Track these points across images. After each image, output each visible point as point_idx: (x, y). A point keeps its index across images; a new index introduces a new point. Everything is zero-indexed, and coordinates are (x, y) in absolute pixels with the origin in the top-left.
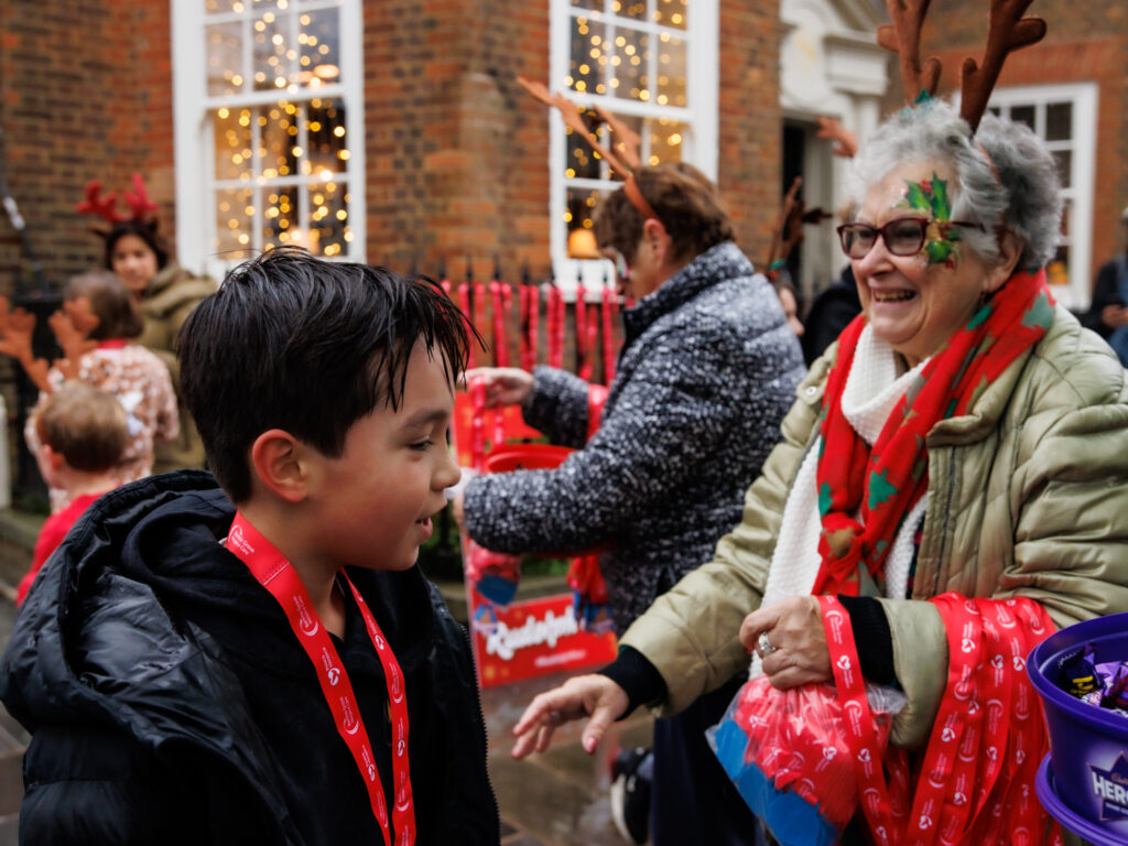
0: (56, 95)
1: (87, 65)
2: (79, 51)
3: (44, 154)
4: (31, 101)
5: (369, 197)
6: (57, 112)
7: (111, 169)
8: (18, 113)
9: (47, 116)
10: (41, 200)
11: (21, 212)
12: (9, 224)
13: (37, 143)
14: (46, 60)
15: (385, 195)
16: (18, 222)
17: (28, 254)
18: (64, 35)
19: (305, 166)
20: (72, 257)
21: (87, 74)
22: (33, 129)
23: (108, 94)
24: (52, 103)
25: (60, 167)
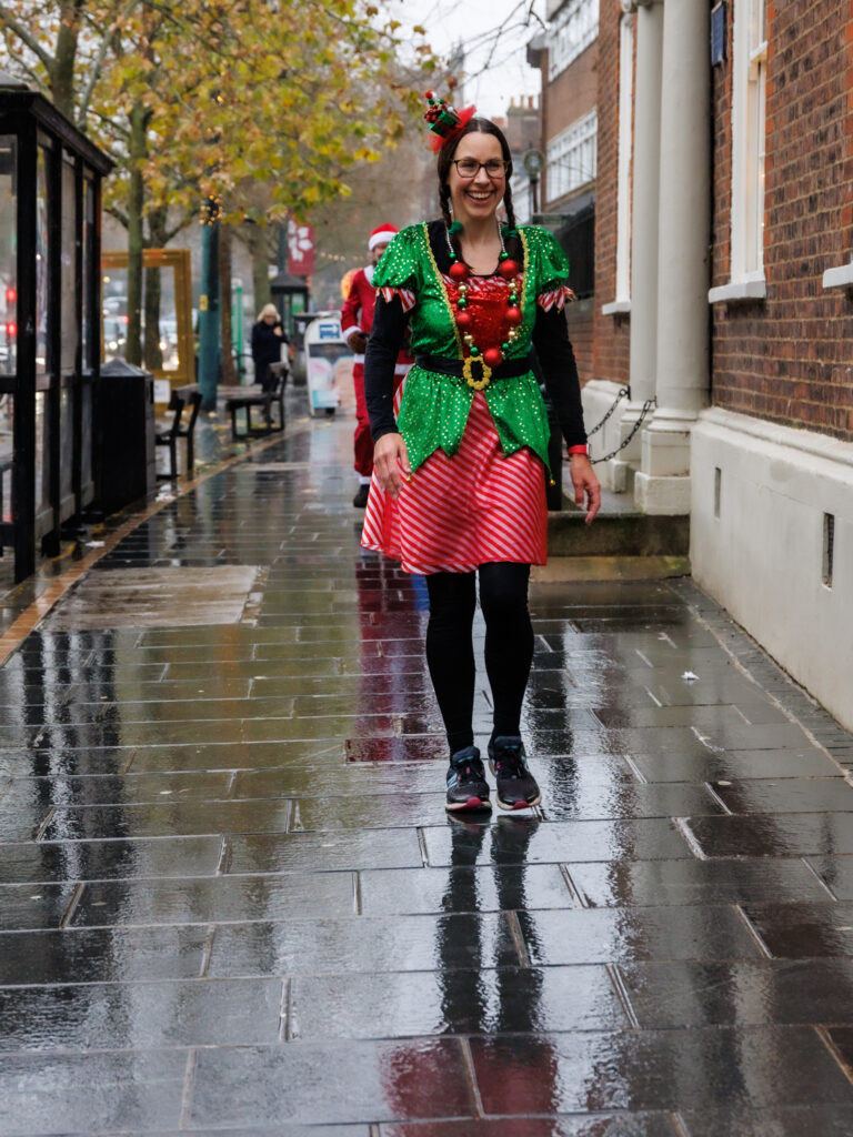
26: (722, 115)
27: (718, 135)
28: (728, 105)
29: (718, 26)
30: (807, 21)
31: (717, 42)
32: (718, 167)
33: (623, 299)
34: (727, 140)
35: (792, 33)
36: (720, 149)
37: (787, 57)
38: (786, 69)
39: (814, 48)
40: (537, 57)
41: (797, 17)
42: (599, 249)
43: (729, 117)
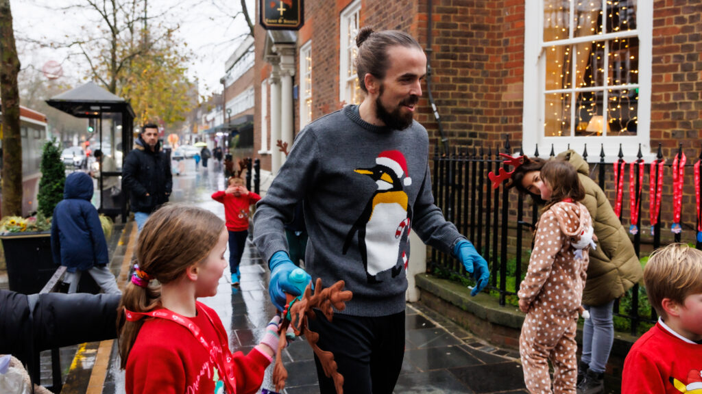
0: (458, 45)
1: (474, 27)
2: (472, 19)
3: (451, 77)
4: (446, 49)
5: (653, 98)
6: (458, 54)
7: (484, 84)
8: (439, 57)
9: (454, 58)
10: (448, 103)
11: (438, 110)
12: (432, 117)
13: (447, 72)
14: (455, 26)
15: (667, 97)
16: (437, 115)
17: (440, 134)
18: (465, 11)
19: (606, 79)
20: (463, 135)
21: (474, 31)
22: (446, 64)
23: (484, 42)
24: (456, 49)
25: (458, 85)
26: (296, 111)
27: (296, 115)
28: (298, 109)
29: (296, 91)
30: (324, 94)
31: (296, 94)
32: (296, 122)
33: (263, 150)
34: (299, 117)
35: (319, 96)
36: (296, 119)
37: (318, 101)
38: (318, 104)
39: (326, 101)
40: (223, 81)
41: (320, 92)
42: (255, 136)
43: (299, 112)
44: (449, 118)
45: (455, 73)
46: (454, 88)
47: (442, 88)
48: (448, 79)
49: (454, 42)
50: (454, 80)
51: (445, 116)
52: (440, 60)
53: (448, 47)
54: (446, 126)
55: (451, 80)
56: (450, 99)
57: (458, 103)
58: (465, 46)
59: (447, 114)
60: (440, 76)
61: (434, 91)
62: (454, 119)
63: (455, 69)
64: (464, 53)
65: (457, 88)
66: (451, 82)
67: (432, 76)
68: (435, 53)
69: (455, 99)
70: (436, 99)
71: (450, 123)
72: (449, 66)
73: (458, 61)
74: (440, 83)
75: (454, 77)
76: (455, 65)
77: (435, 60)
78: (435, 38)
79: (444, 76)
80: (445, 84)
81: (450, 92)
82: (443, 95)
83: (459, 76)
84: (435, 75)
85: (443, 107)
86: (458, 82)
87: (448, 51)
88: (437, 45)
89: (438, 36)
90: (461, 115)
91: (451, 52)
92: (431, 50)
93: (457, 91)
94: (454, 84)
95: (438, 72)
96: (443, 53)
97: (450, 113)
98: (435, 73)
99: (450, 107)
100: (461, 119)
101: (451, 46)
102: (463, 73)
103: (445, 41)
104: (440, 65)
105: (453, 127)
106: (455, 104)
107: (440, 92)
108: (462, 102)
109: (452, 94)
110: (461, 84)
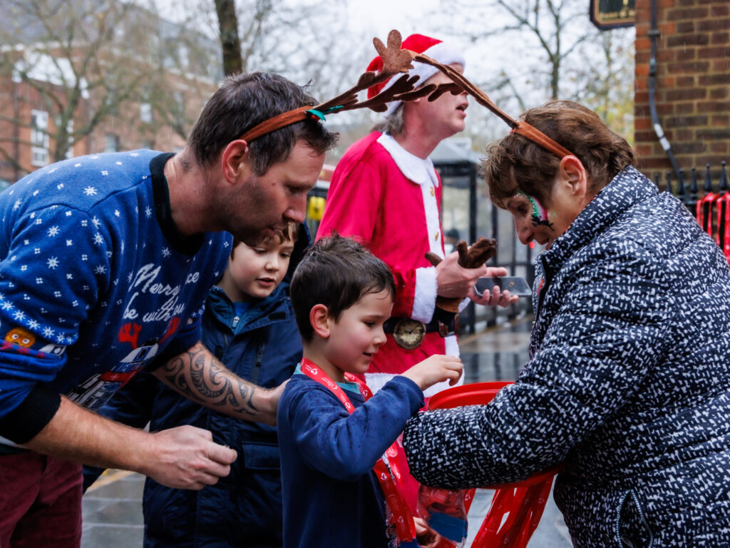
0: (710, 18)
3: (696, 76)
4: (687, 28)
6: (710, 34)
8: (672, 43)
9: (701, 40)
10: (691, 121)
11: (668, 135)
12: (660, 148)
13: (689, 68)
16: (665, 144)
22: (690, 54)
24: (706, 26)
25: (710, 88)
44: (692, 148)
45: (704, 67)
46: (702, 94)
47: (680, 96)
48: (691, 80)
49: (703, 13)
50: (703, 80)
51: (685, 145)
52: (676, 49)
53: (691, 24)
54: (689, 162)
55: (696, 80)
56: (695, 113)
57: (710, 121)
58: (723, 18)
59: (689, 142)
60: (675, 76)
61: (663, 102)
62: (701, 149)
63: (703, 60)
64: (722, 31)
65: (708, 94)
66: (696, 84)
67: (660, 77)
68: (664, 38)
69: (703, 114)
70: (667, 117)
71: (694, 156)
72: (693, 57)
73: (710, 45)
74: (676, 87)
75: (702, 74)
76: (704, 53)
77: (665, 48)
78: (666, 12)
79: (683, 75)
80: (686, 88)
81: (695, 102)
82: (680, 108)
83: (711, 72)
84: (666, 75)
85: (682, 128)
86: (707, 84)
87: (691, 30)
88: (671, 22)
89: (673, 6)
90: (715, 141)
91: (696, 32)
92: (656, 32)
93: (708, 99)
94: (702, 87)
95: (671, 69)
96: (679, 35)
97: (694, 139)
98: (666, 71)
99: (694, 129)
100: (715, 148)
101: (696, 21)
102: (719, 66)
103: (684, 14)
104: (675, 58)
105: (699, 162)
106: (705, 121)
107: (675, 103)
108: (716, 119)
109: (699, 105)
110: (715, 87)
